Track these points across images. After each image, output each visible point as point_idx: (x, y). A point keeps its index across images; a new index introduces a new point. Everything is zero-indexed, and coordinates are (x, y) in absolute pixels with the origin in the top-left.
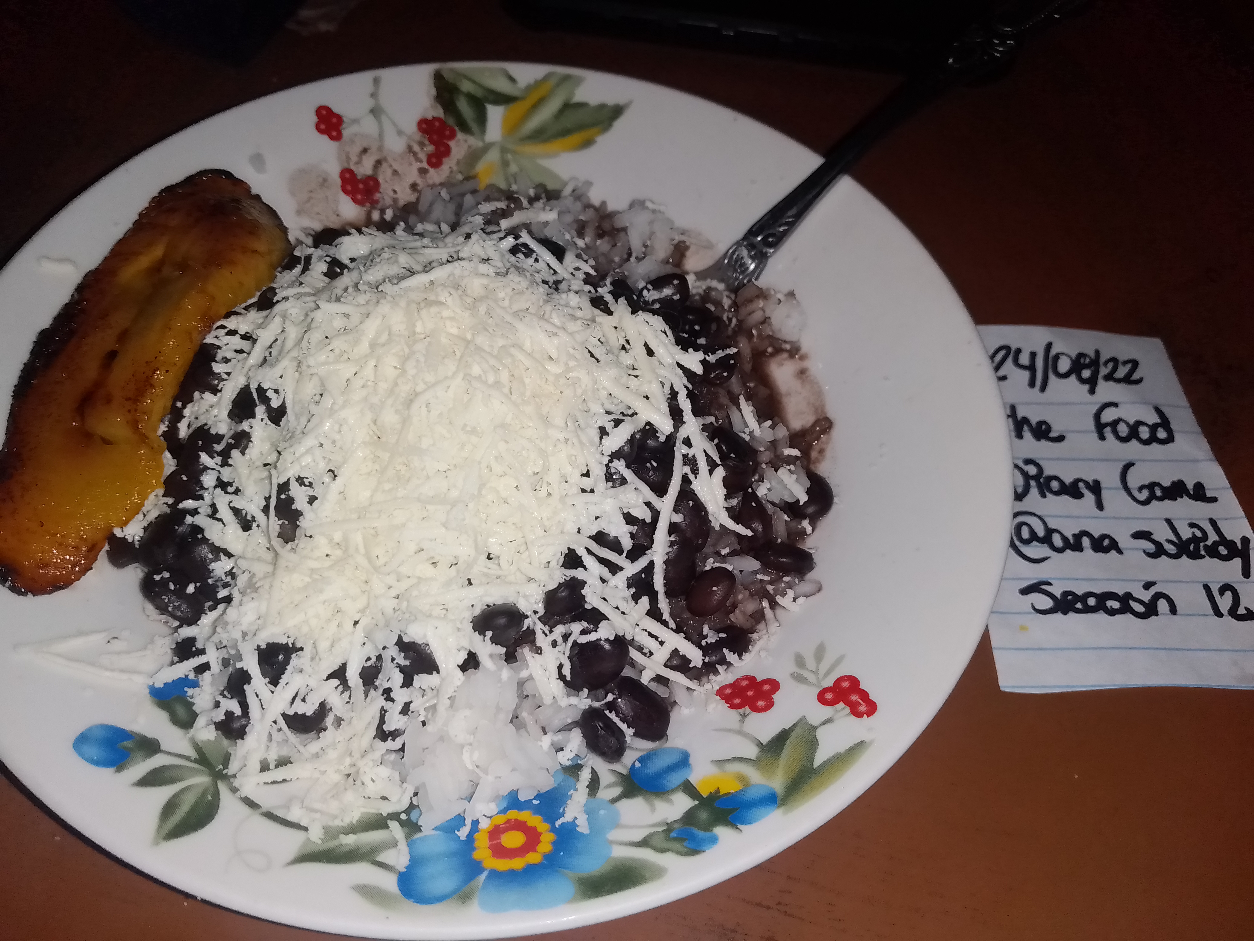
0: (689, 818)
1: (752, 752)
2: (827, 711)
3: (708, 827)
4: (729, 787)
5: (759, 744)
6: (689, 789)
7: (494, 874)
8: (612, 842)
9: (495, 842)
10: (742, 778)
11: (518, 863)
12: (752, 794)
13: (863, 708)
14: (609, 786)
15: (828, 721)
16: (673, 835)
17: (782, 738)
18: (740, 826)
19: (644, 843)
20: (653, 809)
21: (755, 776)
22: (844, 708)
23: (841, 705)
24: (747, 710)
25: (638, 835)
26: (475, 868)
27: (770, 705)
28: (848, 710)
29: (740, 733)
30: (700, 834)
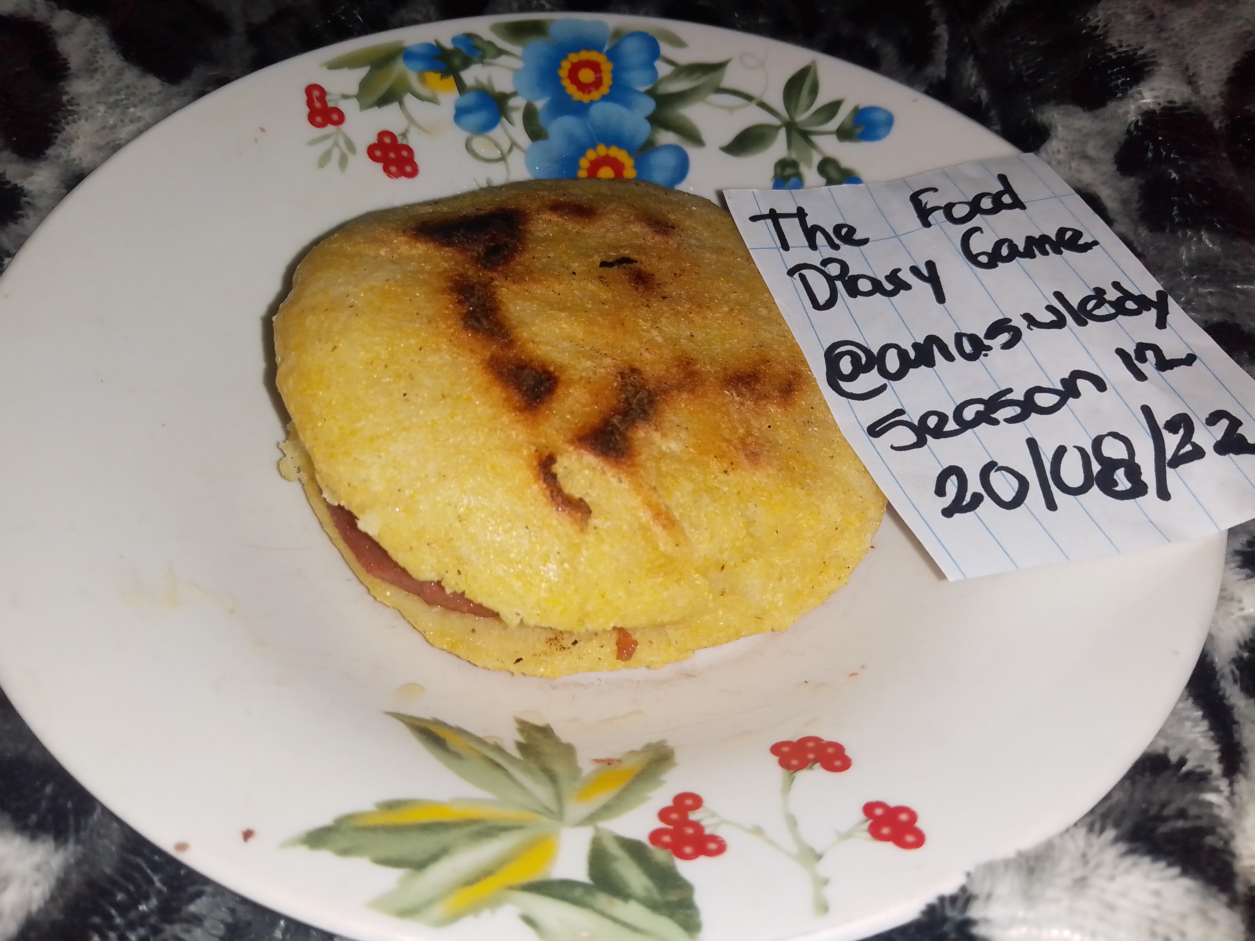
0: (467, 63)
1: (409, 99)
2: (344, 106)
3: (455, 52)
4: (433, 77)
5: (401, 104)
6: (461, 87)
7: (599, 49)
8: (522, 58)
9: (599, 75)
10: (423, 80)
11: (584, 55)
12: (420, 65)
13: (316, 93)
14: (517, 109)
15: (345, 97)
16: (480, 53)
17: (384, 100)
18: (435, 44)
19: (500, 52)
20: (489, 79)
21: (413, 78)
22: (331, 100)
23: (330, 104)
24: (400, 140)
25: (503, 60)
26: (613, 55)
27: (383, 134)
28: (328, 98)
29: (411, 120)
30: (462, 48)
